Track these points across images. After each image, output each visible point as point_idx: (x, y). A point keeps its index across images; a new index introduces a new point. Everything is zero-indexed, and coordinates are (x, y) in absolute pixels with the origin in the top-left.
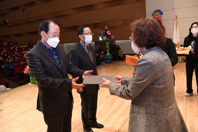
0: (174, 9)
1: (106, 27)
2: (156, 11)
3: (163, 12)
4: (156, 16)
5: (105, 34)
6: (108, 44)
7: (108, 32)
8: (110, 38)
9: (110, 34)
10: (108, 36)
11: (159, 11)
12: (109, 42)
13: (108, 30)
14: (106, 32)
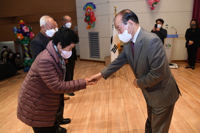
0: (108, 2)
1: (22, 21)
2: (88, 4)
3: (96, 6)
4: (89, 10)
5: (21, 31)
6: (26, 45)
7: (24, 28)
8: (29, 36)
9: (28, 31)
10: (25, 34)
11: (91, 3)
12: (28, 42)
13: (24, 25)
14: (21, 28)
